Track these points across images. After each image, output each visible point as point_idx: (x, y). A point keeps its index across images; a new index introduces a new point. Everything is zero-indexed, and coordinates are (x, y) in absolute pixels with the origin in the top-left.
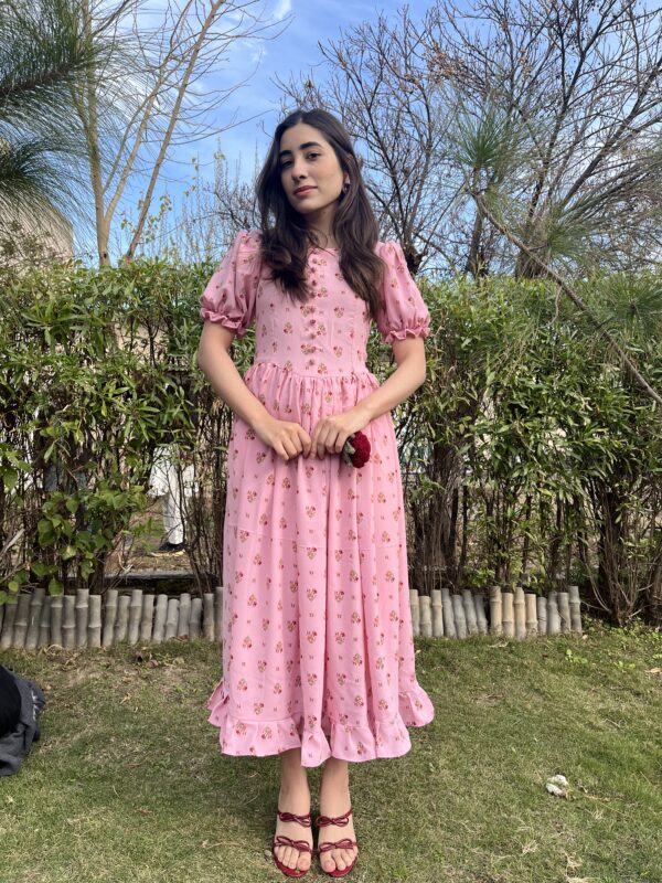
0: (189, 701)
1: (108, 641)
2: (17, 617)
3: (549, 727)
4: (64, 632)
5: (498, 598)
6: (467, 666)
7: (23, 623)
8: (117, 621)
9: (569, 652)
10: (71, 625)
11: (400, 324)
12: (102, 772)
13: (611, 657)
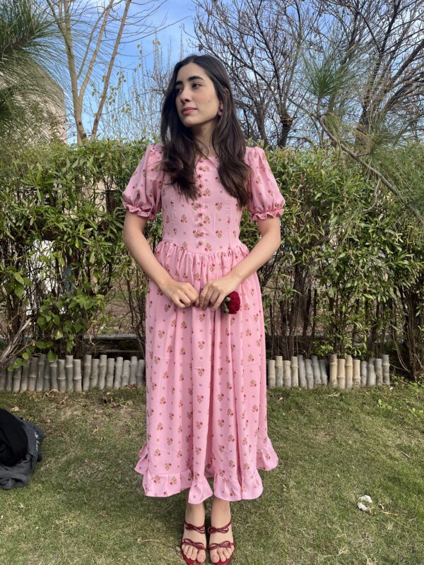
0: (134, 433)
1: (86, 388)
2: (30, 372)
3: (363, 458)
4: (59, 382)
5: (335, 363)
6: (312, 410)
7: (34, 376)
8: (91, 375)
9: (380, 401)
10: (63, 378)
11: (262, 209)
12: (79, 485)
13: (408, 404)
